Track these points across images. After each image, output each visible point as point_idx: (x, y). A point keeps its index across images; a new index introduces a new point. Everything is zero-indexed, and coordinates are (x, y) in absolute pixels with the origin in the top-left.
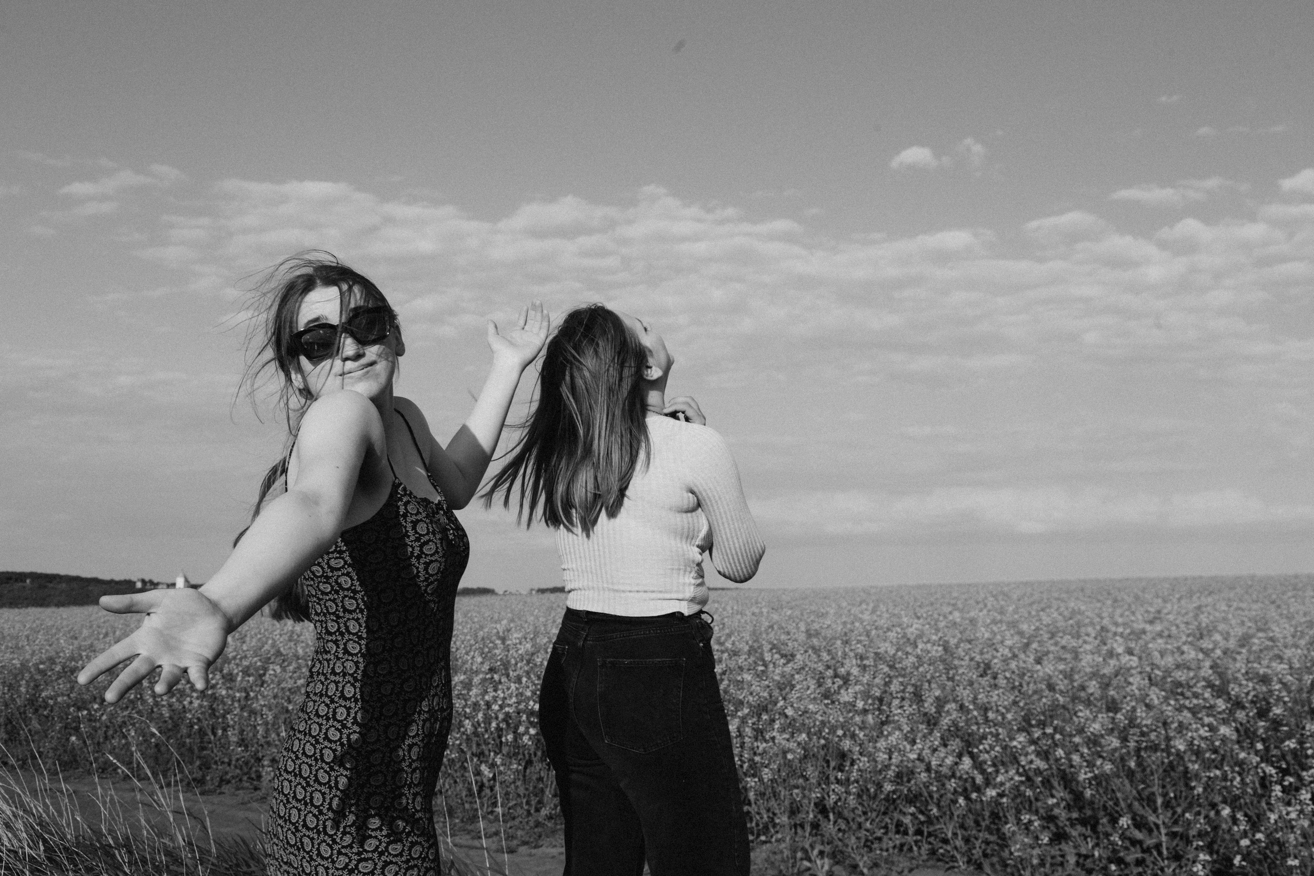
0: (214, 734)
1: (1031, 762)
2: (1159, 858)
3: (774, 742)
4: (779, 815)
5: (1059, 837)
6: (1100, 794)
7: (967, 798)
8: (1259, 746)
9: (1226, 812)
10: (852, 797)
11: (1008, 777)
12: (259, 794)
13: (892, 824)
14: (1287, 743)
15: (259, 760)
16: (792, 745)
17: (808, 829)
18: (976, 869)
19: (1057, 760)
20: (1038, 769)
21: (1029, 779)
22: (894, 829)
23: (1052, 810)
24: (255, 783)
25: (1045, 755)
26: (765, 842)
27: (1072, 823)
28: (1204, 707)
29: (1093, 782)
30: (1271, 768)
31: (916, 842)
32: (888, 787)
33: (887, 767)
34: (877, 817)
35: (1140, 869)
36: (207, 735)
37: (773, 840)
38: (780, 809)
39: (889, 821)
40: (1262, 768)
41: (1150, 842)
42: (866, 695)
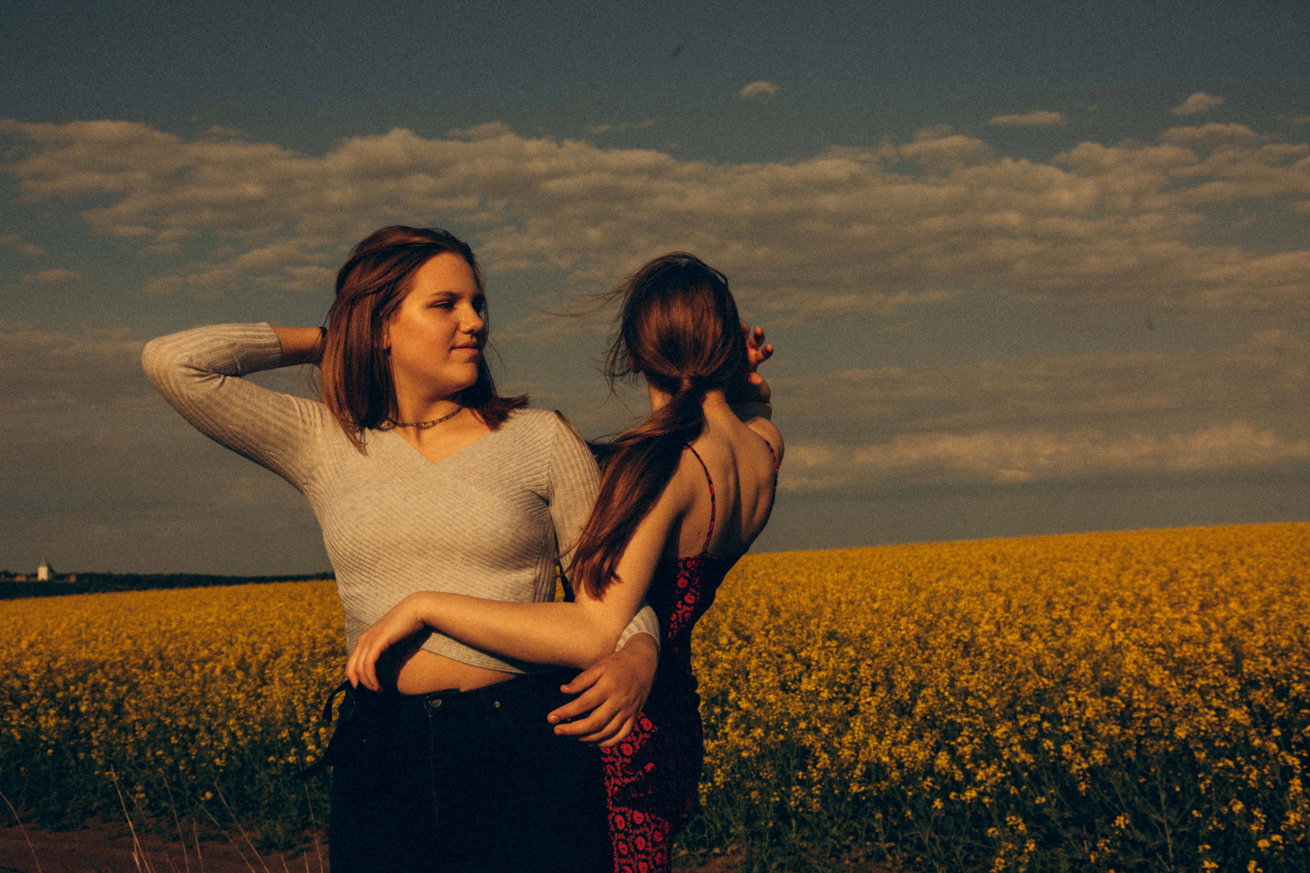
0: (76, 757)
1: (1016, 755)
2: (1165, 864)
3: (726, 739)
4: (734, 823)
5: (1049, 840)
6: (1095, 789)
7: (946, 799)
8: (1276, 732)
9: (1239, 807)
10: (815, 800)
11: (989, 774)
13: (861, 829)
16: (748, 742)
17: (767, 838)
19: (1046, 753)
20: (1024, 762)
21: (1015, 774)
22: (864, 836)
23: (1041, 809)
25: (1032, 746)
27: (1066, 823)
28: (1215, 687)
29: (1088, 775)
30: (1292, 758)
31: (890, 850)
32: (855, 788)
33: (854, 765)
34: (844, 821)
36: (65, 758)
37: (728, 852)
38: (735, 815)
39: (858, 826)
40: (1282, 757)
41: (1154, 844)
42: (831, 683)
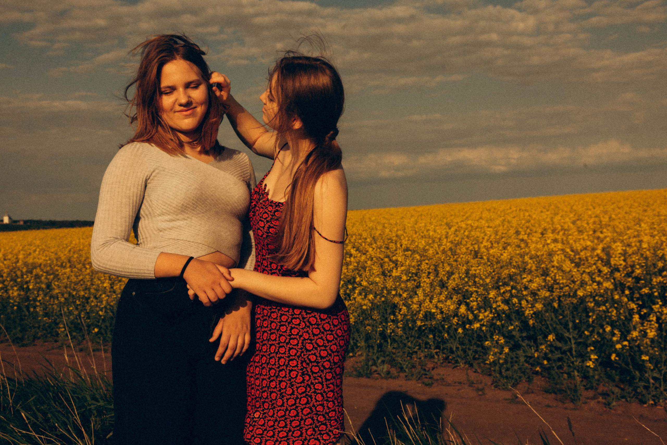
0: (29, 311)
1: (499, 306)
2: (571, 357)
3: (355, 300)
4: (360, 341)
5: (515, 347)
6: (537, 323)
7: (464, 328)
8: (627, 292)
9: (608, 329)
10: (399, 330)
11: (486, 315)
12: (59, 344)
13: (423, 343)
14: (644, 290)
15: (57, 324)
16: (366, 301)
17: (376, 348)
18: (470, 366)
19: (514, 305)
20: (503, 309)
21: (499, 315)
22: (424, 346)
23: (511, 332)
24: (56, 338)
25: (507, 302)
26: (352, 357)
27: (523, 339)
29: (534, 316)
30: (633, 305)
31: (436, 353)
32: (419, 323)
33: (419, 312)
34: (414, 340)
35: (560, 363)
36: (23, 311)
37: (357, 355)
38: (360, 337)
39: (421, 342)
40: (629, 304)
41: (565, 348)
42: (407, 272)
